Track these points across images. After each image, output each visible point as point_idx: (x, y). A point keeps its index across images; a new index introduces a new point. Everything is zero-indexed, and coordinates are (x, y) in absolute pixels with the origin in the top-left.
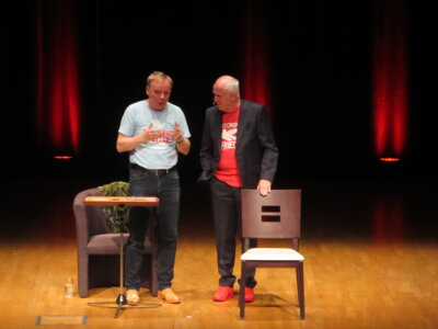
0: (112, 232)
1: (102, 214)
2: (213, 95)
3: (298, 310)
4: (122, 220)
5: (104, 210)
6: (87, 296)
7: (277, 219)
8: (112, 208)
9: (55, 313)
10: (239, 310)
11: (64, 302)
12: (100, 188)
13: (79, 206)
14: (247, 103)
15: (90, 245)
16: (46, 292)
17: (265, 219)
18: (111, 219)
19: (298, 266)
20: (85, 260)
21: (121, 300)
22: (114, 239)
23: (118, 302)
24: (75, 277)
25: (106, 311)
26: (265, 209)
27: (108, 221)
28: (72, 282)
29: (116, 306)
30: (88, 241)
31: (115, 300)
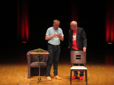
0: (37, 61)
1: (35, 57)
2: (70, 26)
3: (86, 82)
4: (40, 58)
5: (35, 56)
6: (30, 78)
7: (80, 59)
8: (37, 55)
9: (22, 82)
10: (70, 82)
11: (25, 80)
12: (34, 50)
13: (28, 55)
14: (79, 28)
15: (31, 65)
16: (20, 77)
17: (77, 58)
18: (37, 58)
19: (86, 71)
20: (30, 69)
21: (39, 79)
22: (38, 63)
23: (39, 80)
24: (27, 73)
25: (35, 82)
26: (77, 56)
27: (36, 59)
28: (27, 74)
29: (38, 81)
30: (31, 64)
31: (38, 79)
